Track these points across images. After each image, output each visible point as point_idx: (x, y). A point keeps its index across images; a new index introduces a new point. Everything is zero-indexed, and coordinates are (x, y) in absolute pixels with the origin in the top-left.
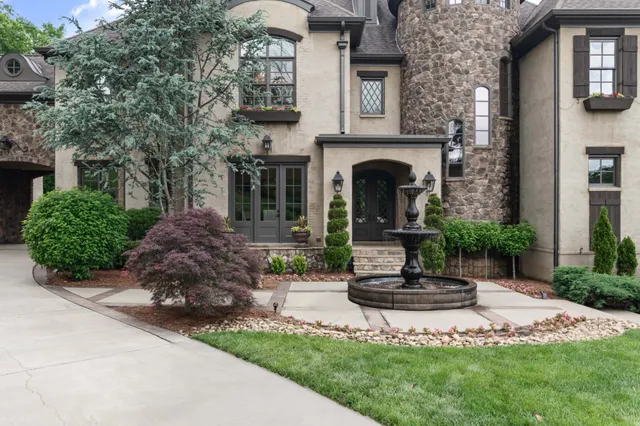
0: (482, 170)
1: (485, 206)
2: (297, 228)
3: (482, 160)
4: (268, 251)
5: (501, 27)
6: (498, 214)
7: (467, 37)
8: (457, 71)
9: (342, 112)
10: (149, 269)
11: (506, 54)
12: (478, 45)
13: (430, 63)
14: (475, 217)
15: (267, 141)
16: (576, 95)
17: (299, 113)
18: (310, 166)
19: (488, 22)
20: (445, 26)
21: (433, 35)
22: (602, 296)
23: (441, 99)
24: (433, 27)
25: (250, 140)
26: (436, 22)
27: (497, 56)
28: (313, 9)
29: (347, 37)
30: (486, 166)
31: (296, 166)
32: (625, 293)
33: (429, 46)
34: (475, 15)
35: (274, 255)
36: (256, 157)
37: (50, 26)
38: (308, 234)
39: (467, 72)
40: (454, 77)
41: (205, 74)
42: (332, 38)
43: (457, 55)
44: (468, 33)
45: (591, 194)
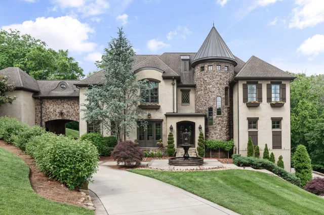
0: (219, 124)
1: (220, 135)
2: (158, 143)
3: (219, 120)
4: (149, 150)
5: (225, 77)
6: (225, 137)
7: (214, 81)
8: (211, 92)
9: (174, 105)
10: (116, 156)
11: (227, 86)
12: (217, 83)
13: (203, 88)
14: (217, 139)
15: (149, 115)
16: (244, 102)
17: (160, 106)
18: (163, 122)
19: (221, 76)
20: (207, 77)
21: (204, 80)
22: (242, 163)
23: (206, 100)
24: (204, 77)
25: (144, 116)
26: (204, 75)
27: (224, 86)
28: (164, 72)
29: (175, 82)
30: (221, 122)
31: (159, 123)
32: (248, 162)
33: (202, 83)
34: (217, 74)
35: (151, 151)
36: (146, 120)
37: (62, 51)
38: (162, 145)
39: (214, 92)
40: (210, 94)
41: (129, 97)
42: (171, 82)
43: (211, 86)
44: (214, 79)
45: (249, 132)
